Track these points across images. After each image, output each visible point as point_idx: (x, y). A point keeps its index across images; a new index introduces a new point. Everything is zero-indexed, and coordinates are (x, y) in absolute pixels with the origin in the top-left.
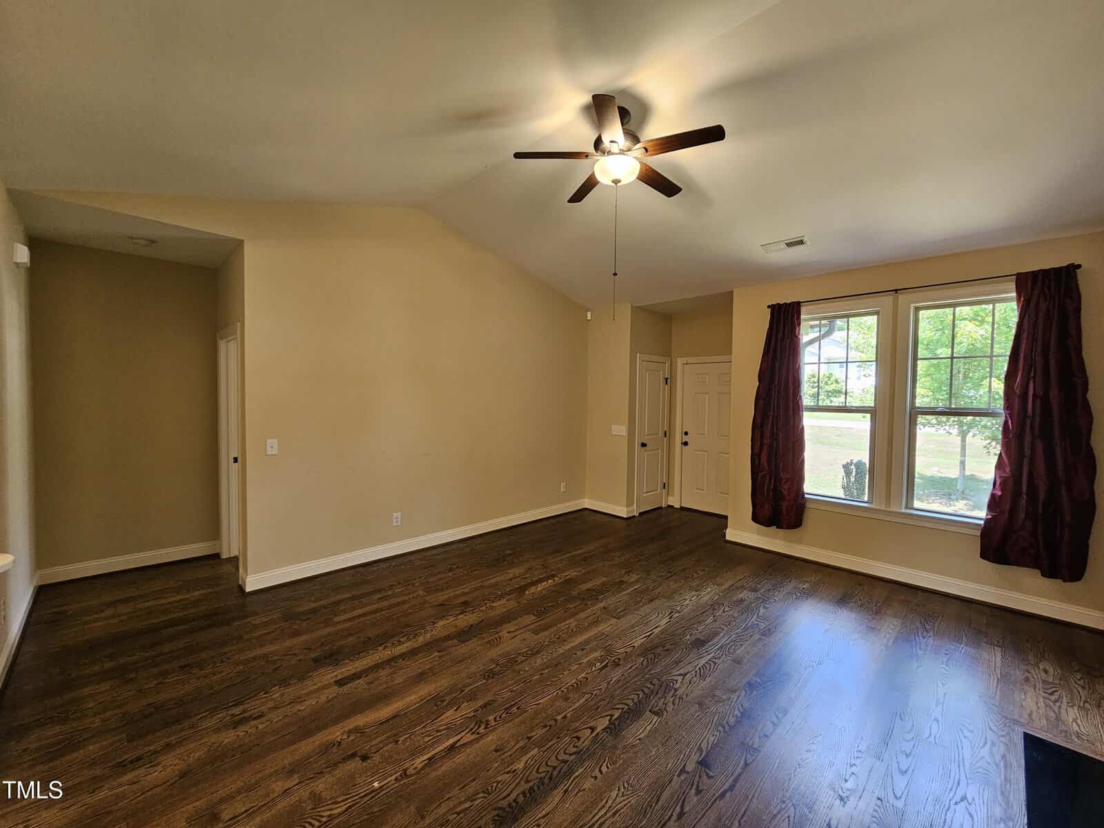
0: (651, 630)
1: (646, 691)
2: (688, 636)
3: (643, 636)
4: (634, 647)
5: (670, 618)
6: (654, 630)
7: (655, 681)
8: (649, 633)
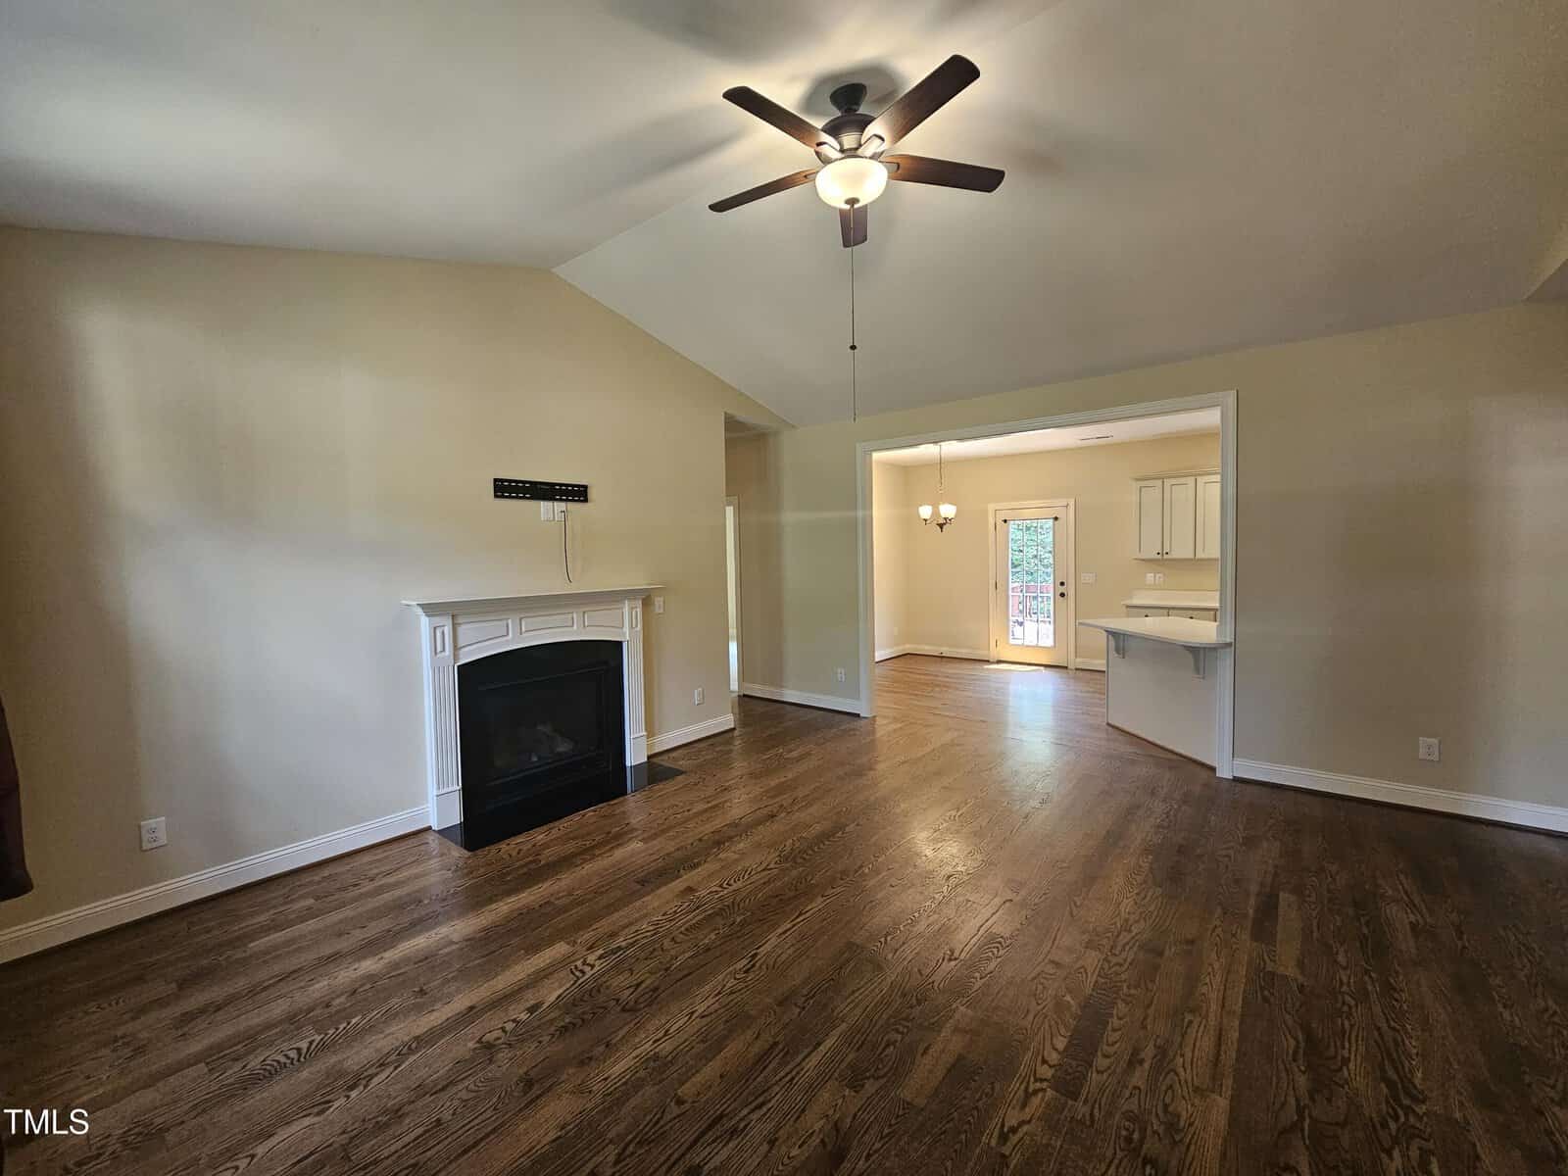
0: (794, 926)
1: (810, 852)
2: (738, 920)
3: (808, 915)
4: (823, 896)
5: (756, 955)
6: (789, 926)
7: (799, 861)
8: (799, 920)
